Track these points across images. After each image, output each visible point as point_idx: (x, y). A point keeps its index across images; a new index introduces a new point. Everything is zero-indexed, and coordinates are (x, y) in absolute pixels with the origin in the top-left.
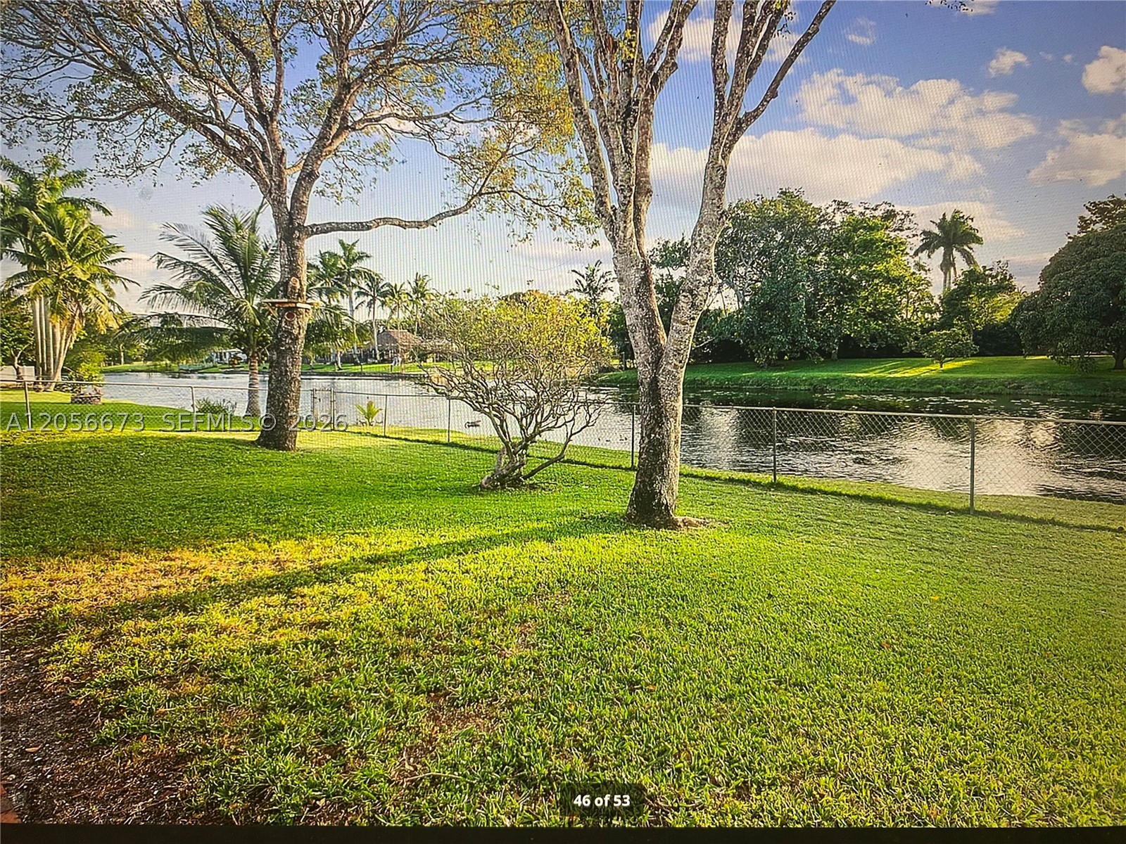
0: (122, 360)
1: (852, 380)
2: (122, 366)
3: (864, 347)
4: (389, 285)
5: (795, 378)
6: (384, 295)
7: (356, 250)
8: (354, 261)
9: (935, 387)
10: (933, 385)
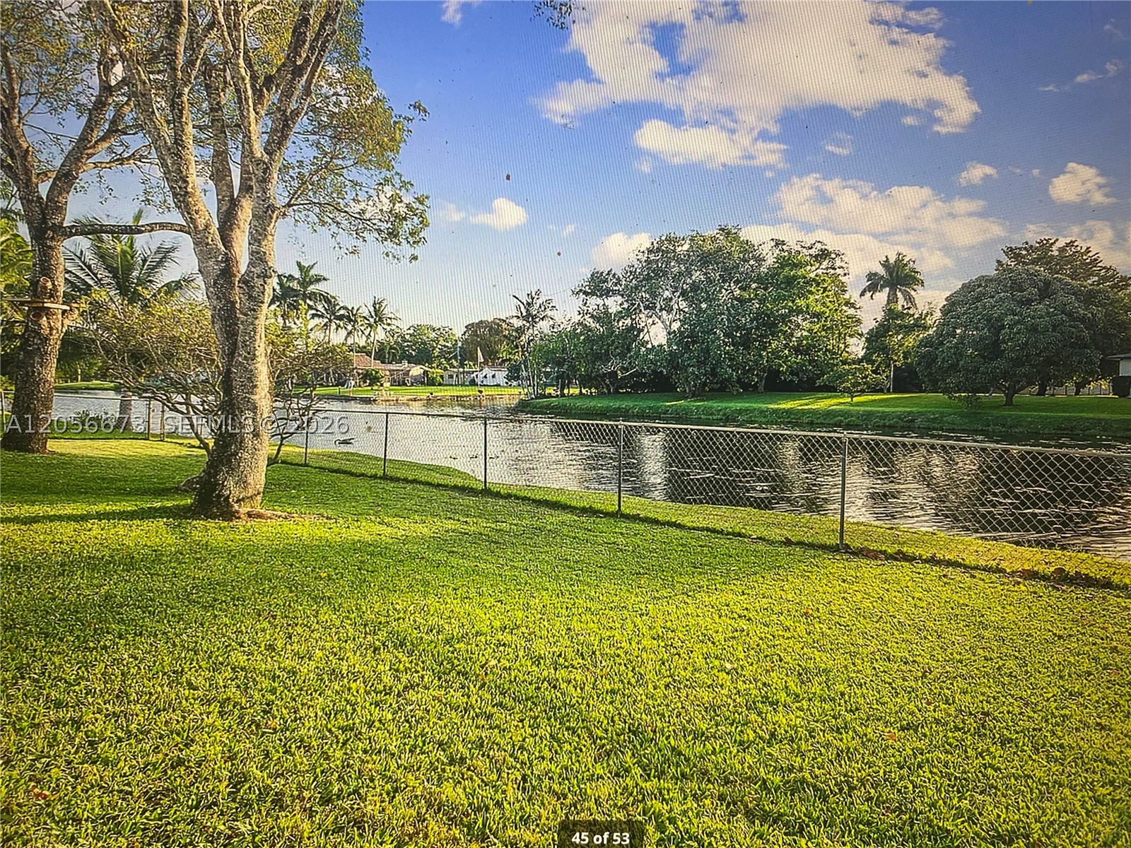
0: (79, 377)
1: (763, 411)
2: (79, 383)
3: (785, 379)
4: (345, 308)
5: (711, 408)
6: (341, 318)
7: (312, 272)
8: (311, 283)
9: (836, 419)
10: (835, 417)
